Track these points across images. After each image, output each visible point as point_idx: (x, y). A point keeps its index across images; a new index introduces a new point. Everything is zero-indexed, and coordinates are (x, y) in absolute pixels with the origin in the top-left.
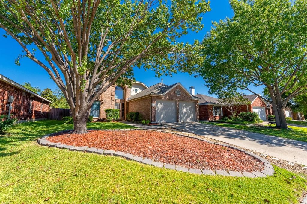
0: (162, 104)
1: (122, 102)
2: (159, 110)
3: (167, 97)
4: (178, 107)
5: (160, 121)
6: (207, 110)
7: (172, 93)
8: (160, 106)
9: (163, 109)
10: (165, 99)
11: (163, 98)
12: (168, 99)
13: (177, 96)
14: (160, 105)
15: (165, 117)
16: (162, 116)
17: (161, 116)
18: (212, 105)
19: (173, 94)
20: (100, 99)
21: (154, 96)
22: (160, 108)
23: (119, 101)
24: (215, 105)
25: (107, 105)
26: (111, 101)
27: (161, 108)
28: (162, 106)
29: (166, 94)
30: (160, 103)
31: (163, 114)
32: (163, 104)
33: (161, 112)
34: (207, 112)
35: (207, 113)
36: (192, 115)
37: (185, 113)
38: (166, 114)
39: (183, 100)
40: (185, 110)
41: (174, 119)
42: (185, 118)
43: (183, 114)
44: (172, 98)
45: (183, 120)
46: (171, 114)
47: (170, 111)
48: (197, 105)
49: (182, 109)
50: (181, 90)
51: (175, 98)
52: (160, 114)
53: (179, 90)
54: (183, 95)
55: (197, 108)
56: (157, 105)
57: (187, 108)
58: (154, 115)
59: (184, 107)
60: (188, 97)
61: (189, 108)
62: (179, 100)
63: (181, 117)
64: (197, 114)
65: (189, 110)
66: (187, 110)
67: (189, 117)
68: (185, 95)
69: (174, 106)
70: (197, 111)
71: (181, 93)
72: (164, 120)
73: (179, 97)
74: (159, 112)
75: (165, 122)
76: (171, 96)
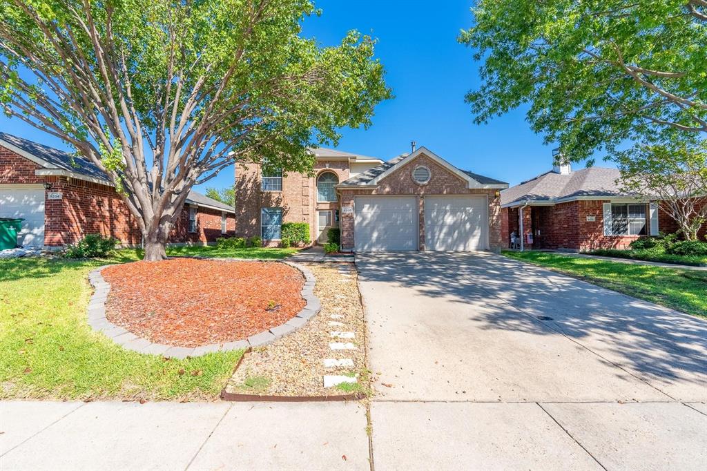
0: (373, 207)
1: (334, 207)
2: (366, 222)
3: (387, 189)
4: (423, 211)
5: (370, 247)
6: (575, 218)
7: (402, 179)
8: (369, 212)
9: (379, 218)
10: (379, 194)
11: (374, 193)
12: (388, 193)
13: (419, 185)
14: (369, 209)
15: (382, 238)
16: (375, 235)
17: (371, 236)
18: (600, 202)
19: (404, 180)
20: (281, 205)
21: (348, 190)
22: (369, 216)
23: (327, 207)
24: (615, 200)
25: (295, 216)
26: (302, 207)
27: (372, 216)
28: (375, 213)
29: (378, 183)
30: (368, 206)
31: (378, 231)
32: (378, 207)
33: (372, 225)
34: (575, 223)
35: (576, 227)
36: (476, 231)
37: (452, 228)
38: (386, 230)
39: (441, 193)
40: (449, 220)
41: (410, 243)
42: (450, 241)
43: (445, 230)
44: (402, 189)
45: (445, 246)
46: (401, 230)
47: (398, 222)
48: (493, 204)
49: (440, 218)
50: (431, 167)
51: (411, 191)
52: (368, 232)
53: (425, 167)
54: (440, 179)
55: (495, 212)
56: (358, 210)
57: (459, 213)
58: (348, 233)
59: (446, 212)
60: (457, 182)
61: (466, 212)
62: (423, 194)
63: (436, 237)
64: (494, 229)
65: (466, 218)
66: (457, 221)
67: (465, 237)
68: (446, 179)
69: (411, 211)
70: (493, 221)
71: (434, 175)
72: (380, 246)
73: (424, 185)
74: (366, 226)
75: (383, 249)
76: (397, 185)
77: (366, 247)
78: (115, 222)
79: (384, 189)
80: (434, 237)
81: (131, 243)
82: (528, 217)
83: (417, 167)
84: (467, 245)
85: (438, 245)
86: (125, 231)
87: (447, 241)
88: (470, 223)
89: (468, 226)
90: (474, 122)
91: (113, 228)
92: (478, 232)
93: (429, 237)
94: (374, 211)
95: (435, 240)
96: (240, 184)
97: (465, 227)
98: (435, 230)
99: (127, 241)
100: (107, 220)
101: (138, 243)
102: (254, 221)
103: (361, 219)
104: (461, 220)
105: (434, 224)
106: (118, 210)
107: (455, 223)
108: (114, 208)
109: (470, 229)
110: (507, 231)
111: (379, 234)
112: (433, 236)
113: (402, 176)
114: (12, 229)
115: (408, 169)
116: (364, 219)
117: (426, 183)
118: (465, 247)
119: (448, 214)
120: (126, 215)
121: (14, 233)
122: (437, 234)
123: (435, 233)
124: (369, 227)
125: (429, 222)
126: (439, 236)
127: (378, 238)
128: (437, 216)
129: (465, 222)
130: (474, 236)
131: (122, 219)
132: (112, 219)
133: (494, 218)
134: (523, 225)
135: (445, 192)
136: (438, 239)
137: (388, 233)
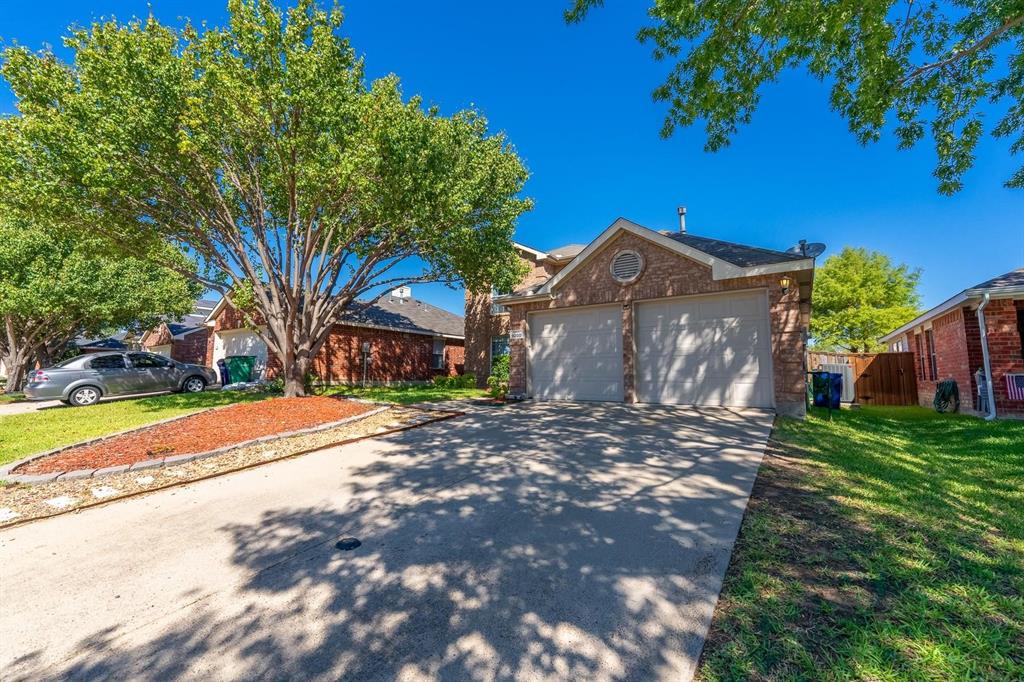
0: (557, 328)
2: (548, 352)
3: (571, 298)
5: (552, 392)
7: (594, 277)
8: (551, 336)
9: (564, 345)
10: (560, 307)
11: (551, 305)
12: (572, 304)
13: (620, 285)
14: (550, 331)
15: (569, 378)
16: (559, 373)
17: (554, 374)
19: (598, 279)
21: (517, 305)
22: (551, 342)
27: (555, 343)
28: (559, 337)
29: (553, 289)
30: (549, 326)
31: (564, 367)
32: (564, 328)
33: (555, 357)
36: (747, 368)
37: (693, 360)
38: (575, 365)
39: (661, 294)
40: (687, 343)
41: (614, 387)
42: (688, 385)
43: (678, 365)
44: (594, 295)
45: (678, 394)
46: (599, 364)
47: (594, 352)
48: (779, 308)
49: (669, 341)
50: (641, 251)
51: (608, 296)
52: (550, 367)
53: (632, 253)
54: (659, 268)
55: (786, 322)
56: (533, 334)
57: (707, 331)
58: (518, 370)
59: (679, 329)
60: (694, 271)
61: (722, 328)
62: (631, 301)
63: (662, 379)
64: (784, 362)
65: (724, 339)
66: (703, 344)
67: (721, 379)
68: (672, 267)
69: (615, 331)
70: (780, 343)
71: (647, 263)
72: (565, 391)
73: (630, 285)
74: (546, 359)
75: (570, 397)
76: (587, 289)
77: (546, 392)
78: (333, 358)
79: (567, 296)
80: (658, 377)
81: (350, 380)
82: (1006, 328)
83: (618, 253)
84: (727, 394)
85: (665, 393)
86: (343, 368)
87: (682, 386)
88: (734, 350)
89: (728, 355)
90: (706, 149)
91: (329, 364)
92: (751, 369)
93: (648, 378)
94: (557, 335)
95: (660, 384)
96: (470, 307)
97: (722, 358)
98: (660, 363)
99: (346, 378)
100: (323, 356)
101: (359, 380)
102: (483, 354)
103: (540, 347)
104: (713, 343)
105: (656, 354)
106: (337, 345)
107: (698, 350)
108: (332, 344)
109: (733, 360)
110: (967, 366)
111: (564, 372)
112: (655, 376)
113: (593, 273)
114: (245, 365)
115: (603, 261)
116: (544, 348)
117: (633, 279)
118: (722, 399)
119: (684, 332)
120: (345, 351)
121: (247, 369)
122: (663, 372)
123: (658, 370)
124: (550, 361)
125: (647, 350)
126: (667, 375)
127: (564, 378)
128: (662, 338)
129: (723, 347)
130: (742, 376)
131: (341, 354)
132: (328, 355)
133: (785, 337)
134: (991, 352)
135: (669, 293)
136: (665, 381)
137: (578, 370)
